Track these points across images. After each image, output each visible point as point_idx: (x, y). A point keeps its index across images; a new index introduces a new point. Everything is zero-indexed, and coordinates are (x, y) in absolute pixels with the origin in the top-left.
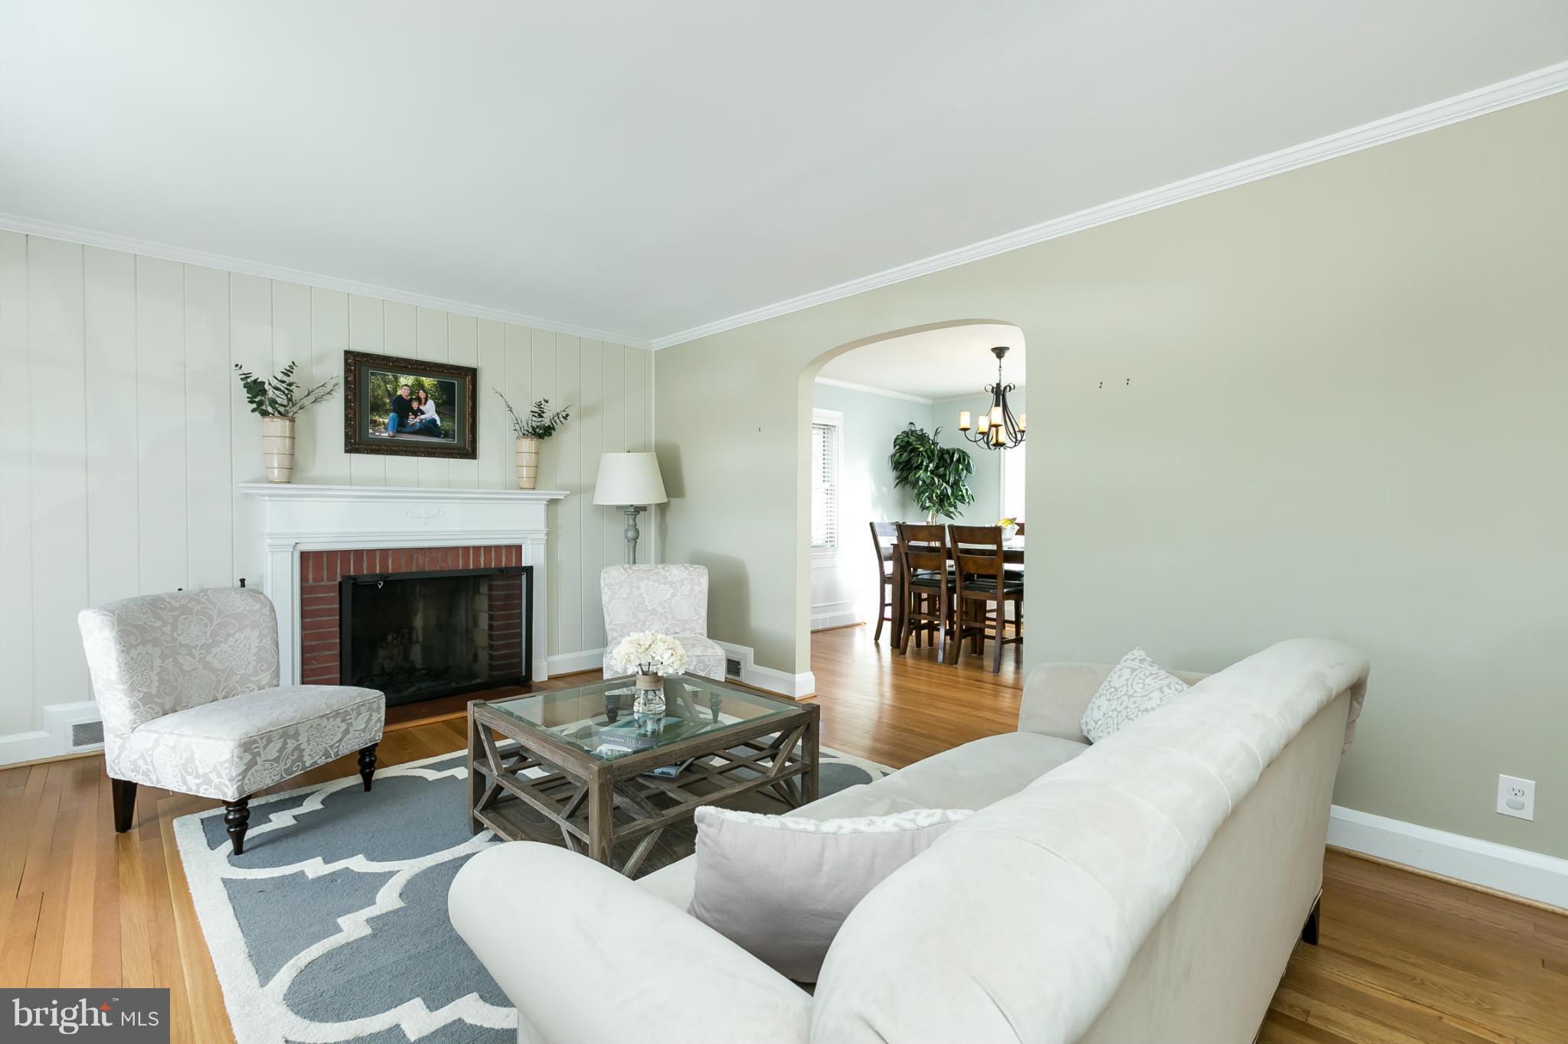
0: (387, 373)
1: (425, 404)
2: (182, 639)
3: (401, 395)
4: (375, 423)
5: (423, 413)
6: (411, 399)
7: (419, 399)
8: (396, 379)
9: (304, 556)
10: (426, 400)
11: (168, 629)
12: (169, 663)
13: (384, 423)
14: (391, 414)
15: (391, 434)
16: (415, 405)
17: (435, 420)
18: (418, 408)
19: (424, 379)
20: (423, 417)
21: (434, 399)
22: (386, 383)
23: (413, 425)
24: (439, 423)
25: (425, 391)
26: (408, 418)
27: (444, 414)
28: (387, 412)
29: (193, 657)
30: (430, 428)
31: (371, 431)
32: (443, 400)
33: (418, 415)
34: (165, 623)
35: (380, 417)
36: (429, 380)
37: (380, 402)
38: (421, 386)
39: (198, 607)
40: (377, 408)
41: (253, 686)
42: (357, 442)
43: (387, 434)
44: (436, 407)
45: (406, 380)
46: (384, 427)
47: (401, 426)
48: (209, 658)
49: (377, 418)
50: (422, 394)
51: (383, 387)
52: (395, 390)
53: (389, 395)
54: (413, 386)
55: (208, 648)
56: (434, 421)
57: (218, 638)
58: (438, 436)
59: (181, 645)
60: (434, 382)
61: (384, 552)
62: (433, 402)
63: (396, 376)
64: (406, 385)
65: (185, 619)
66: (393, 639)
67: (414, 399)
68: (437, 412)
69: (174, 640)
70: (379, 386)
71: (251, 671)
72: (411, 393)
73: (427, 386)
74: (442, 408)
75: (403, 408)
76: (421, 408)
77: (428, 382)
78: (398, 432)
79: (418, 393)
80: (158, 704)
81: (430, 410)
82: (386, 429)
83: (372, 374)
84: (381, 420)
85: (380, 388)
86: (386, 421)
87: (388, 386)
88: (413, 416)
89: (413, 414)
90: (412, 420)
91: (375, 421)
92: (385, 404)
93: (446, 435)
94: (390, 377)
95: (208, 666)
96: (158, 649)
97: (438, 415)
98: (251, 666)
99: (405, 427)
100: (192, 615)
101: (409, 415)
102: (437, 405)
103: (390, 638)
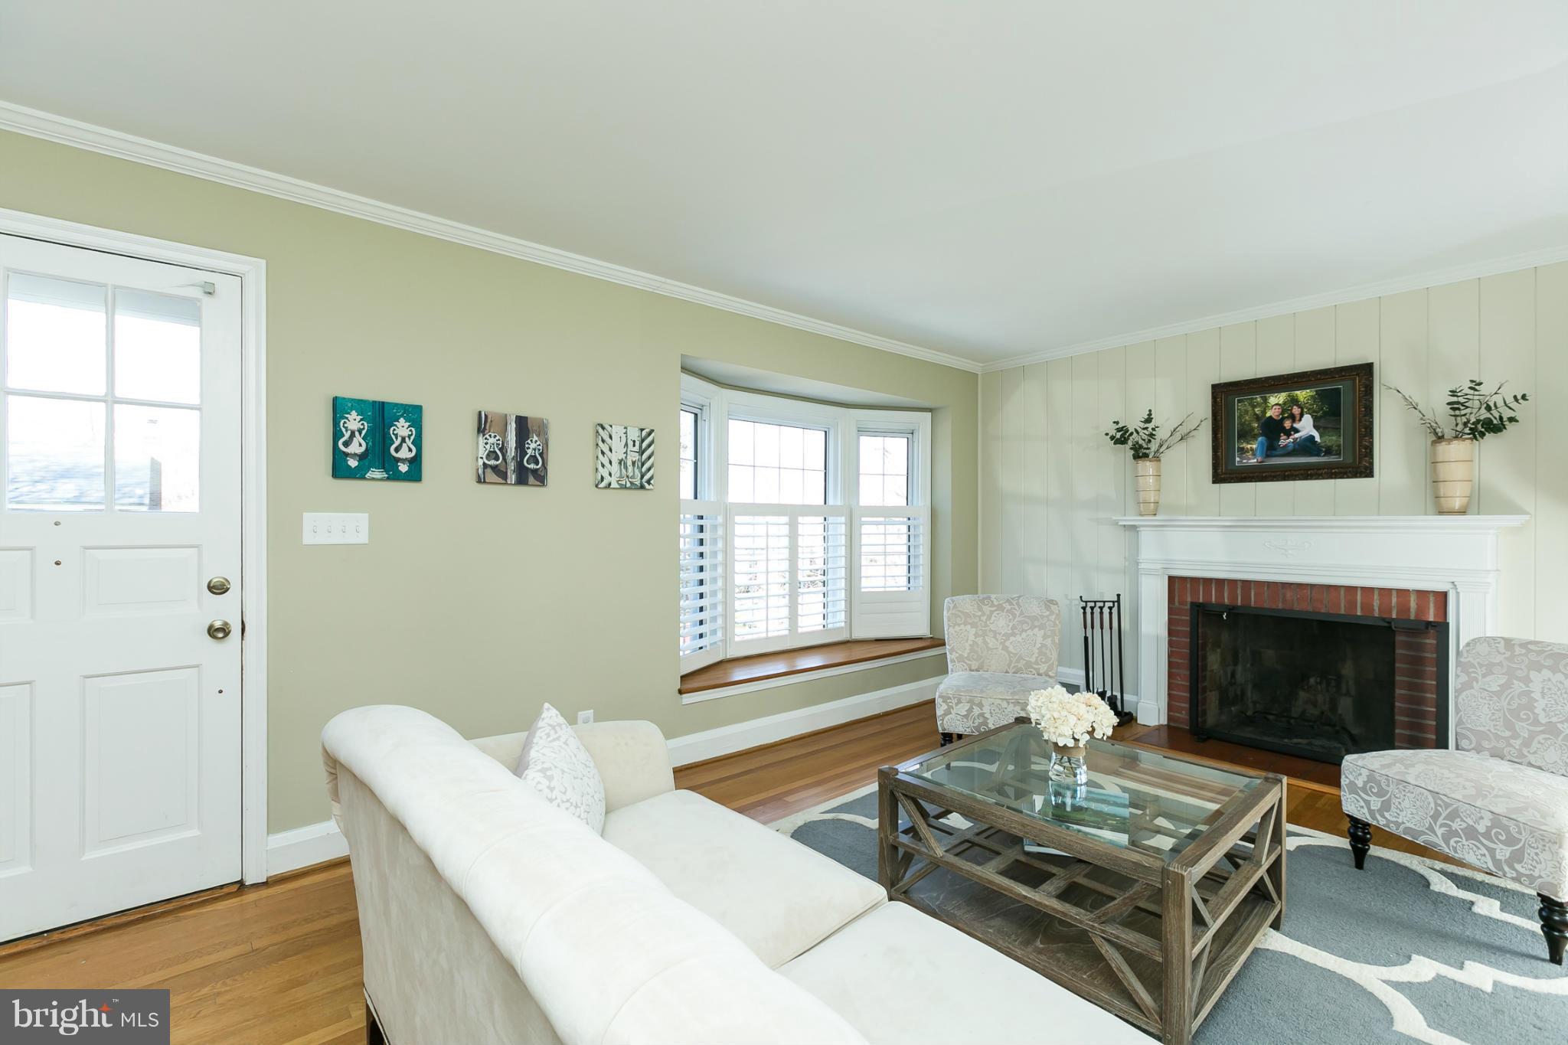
0: (1254, 397)
1: (1300, 420)
2: (992, 627)
3: (1271, 417)
4: (1242, 451)
5: (1297, 431)
6: (1283, 419)
7: (1293, 418)
8: (1265, 400)
9: (1172, 580)
10: (1302, 415)
11: (984, 618)
12: (979, 640)
13: (1252, 449)
14: (1260, 439)
15: (1260, 459)
16: (1287, 424)
17: (1314, 437)
18: (1292, 426)
19: (1298, 392)
20: (1297, 435)
21: (1311, 412)
22: (1254, 407)
23: (1286, 446)
24: (1318, 439)
25: (1299, 406)
26: (1279, 440)
27: (1325, 428)
28: (1255, 437)
29: (997, 640)
30: (1307, 446)
31: (1237, 459)
32: (1324, 412)
33: (1291, 435)
34: (984, 614)
35: (1248, 443)
36: (1304, 392)
37: (1247, 429)
38: (1294, 401)
39: (1009, 607)
40: (1246, 434)
41: (1034, 672)
42: (1224, 472)
43: (1255, 460)
44: (1314, 421)
45: (1277, 399)
46: (1252, 452)
47: (1271, 449)
48: (1007, 644)
49: (1244, 445)
50: (1296, 410)
51: (1250, 412)
52: (1264, 412)
53: (1257, 418)
54: (1285, 403)
55: (1007, 636)
56: (1312, 437)
57: (1016, 631)
58: (1318, 455)
59: (991, 630)
60: (1311, 394)
61: (1246, 584)
62: (1309, 416)
63: (1265, 397)
64: (1276, 404)
65: (998, 614)
66: (1317, 683)
67: (1287, 417)
68: (1315, 427)
69: (987, 626)
70: (1247, 412)
71: (1033, 660)
72: (1282, 413)
73: (1302, 400)
74: (1322, 421)
75: (1273, 429)
76: (1295, 425)
77: (1302, 395)
78: (1268, 456)
79: (1291, 410)
80: (968, 665)
81: (1306, 427)
82: (1254, 455)
83: (1239, 401)
84: (1249, 446)
85: (1247, 414)
86: (1254, 446)
87: (1256, 410)
88: (1285, 437)
89: (1285, 435)
90: (1284, 441)
91: (1243, 449)
92: (1253, 429)
93: (1328, 452)
94: (1259, 399)
95: (1005, 648)
96: (974, 629)
97: (1317, 430)
98: (1034, 656)
99: (1275, 449)
100: (1003, 611)
101: (1280, 436)
102: (1316, 419)
103: (1312, 681)
